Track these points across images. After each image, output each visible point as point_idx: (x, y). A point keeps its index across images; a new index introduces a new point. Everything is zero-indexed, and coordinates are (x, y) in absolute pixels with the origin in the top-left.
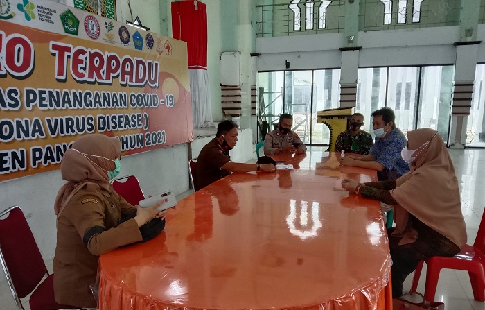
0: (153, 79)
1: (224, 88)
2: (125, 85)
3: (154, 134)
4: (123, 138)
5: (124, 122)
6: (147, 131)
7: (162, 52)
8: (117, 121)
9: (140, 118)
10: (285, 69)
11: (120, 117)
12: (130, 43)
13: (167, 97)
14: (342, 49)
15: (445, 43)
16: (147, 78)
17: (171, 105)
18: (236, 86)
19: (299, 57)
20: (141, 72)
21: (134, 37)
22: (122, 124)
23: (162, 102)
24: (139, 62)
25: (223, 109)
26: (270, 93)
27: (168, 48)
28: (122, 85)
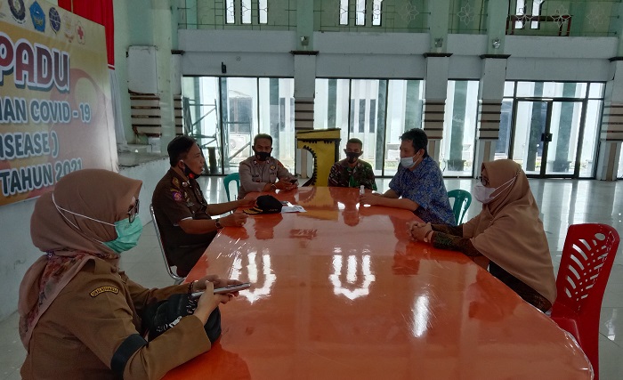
0: (61, 79)
1: (135, 96)
2: (22, 87)
3: (67, 164)
4: (23, 171)
5: (23, 145)
6: (56, 159)
7: (72, 38)
8: (13, 144)
9: (46, 139)
10: (221, 74)
11: (18, 137)
12: (26, 18)
13: (82, 107)
14: (294, 53)
15: (413, 53)
16: (53, 77)
17: (87, 119)
18: (153, 95)
19: (239, 59)
20: (45, 66)
21: (31, 9)
22: (22, 149)
23: (76, 114)
24: (41, 52)
25: (134, 126)
26: (198, 105)
27: (80, 33)
28: (18, 86)
